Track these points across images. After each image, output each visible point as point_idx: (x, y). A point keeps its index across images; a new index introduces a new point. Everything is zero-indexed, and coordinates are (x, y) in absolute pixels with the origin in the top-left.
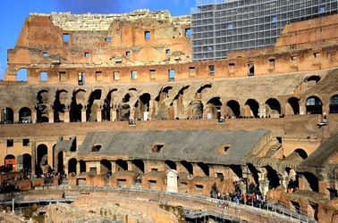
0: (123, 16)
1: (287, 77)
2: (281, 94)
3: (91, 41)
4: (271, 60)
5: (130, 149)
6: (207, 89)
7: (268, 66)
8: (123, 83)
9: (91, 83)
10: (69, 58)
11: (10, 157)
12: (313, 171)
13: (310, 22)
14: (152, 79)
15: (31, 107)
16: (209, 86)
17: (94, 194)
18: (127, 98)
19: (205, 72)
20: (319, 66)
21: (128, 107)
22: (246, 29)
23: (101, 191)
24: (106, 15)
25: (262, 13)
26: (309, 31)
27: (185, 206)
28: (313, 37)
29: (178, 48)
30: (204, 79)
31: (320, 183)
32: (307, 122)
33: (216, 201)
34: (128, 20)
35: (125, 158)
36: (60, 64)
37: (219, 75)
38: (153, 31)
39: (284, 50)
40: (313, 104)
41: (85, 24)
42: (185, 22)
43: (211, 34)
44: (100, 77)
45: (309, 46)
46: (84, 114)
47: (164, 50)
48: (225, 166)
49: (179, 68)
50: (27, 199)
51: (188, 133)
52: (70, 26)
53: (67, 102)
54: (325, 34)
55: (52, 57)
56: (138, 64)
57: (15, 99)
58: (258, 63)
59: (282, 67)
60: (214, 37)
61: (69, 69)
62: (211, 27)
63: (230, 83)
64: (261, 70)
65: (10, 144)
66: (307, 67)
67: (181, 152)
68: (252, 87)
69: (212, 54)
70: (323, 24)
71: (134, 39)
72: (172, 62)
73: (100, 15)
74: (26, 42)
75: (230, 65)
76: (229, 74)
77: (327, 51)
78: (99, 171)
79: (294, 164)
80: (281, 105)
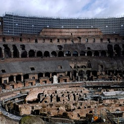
1: (52, 45)
7: (42, 41)
22: (26, 27)
26: (50, 32)
28: (52, 34)
58: (39, 39)
63: (32, 45)
66: (55, 42)
76: (28, 42)
77: (61, 39)
78: (8, 81)
79: (90, 69)
80: (57, 53)
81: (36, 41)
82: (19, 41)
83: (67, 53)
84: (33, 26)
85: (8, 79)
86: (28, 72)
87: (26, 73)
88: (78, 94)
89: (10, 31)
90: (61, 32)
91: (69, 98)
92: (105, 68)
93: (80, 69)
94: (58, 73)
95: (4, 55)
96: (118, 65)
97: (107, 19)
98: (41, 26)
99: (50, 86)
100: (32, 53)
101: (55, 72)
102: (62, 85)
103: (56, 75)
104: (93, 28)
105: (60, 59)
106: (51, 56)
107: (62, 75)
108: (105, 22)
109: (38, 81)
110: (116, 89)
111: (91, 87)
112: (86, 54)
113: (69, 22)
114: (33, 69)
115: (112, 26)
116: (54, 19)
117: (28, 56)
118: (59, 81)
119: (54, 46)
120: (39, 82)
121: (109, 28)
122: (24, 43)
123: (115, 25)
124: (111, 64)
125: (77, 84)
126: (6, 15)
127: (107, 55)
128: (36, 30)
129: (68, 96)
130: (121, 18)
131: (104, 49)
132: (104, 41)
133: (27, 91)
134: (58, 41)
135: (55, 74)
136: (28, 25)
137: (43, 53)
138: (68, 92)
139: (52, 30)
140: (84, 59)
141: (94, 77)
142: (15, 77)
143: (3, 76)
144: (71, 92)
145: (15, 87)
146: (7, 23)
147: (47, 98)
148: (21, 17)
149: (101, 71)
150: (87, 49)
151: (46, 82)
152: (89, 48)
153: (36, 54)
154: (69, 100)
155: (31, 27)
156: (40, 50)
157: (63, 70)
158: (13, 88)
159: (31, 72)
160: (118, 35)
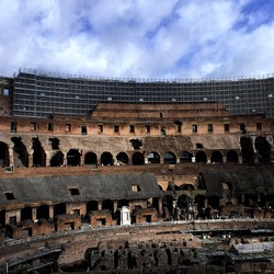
4: (99, 126)
7: (97, 130)
19: (45, 127)
30: (45, 133)
35: (50, 203)
42: (4, 82)
49: (22, 121)
58: (90, 126)
59: (108, 132)
60: (35, 100)
64: (92, 131)
66: (125, 132)
67: (99, 193)
75: (67, 124)
76: (66, 132)
77: (139, 126)
78: (18, 220)
79: (203, 192)
80: (130, 157)
81: (84, 131)
82: (47, 130)
83: (152, 156)
84: (77, 98)
85: (18, 214)
86: (65, 200)
87: (59, 200)
88: (176, 250)
89: (27, 108)
90: (138, 111)
91: (156, 259)
92: (238, 190)
93: (180, 193)
94: (132, 201)
95: (12, 160)
96: (265, 182)
97: (237, 83)
98: (95, 97)
99: (114, 231)
100: (74, 157)
101: (124, 200)
102: (141, 228)
103: (127, 205)
104: (206, 102)
105: (135, 170)
106: (116, 163)
107: (140, 207)
108: (233, 88)
109: (86, 219)
110: (263, 237)
111: (207, 233)
112: (194, 159)
113: (154, 89)
114: (75, 192)
115: (250, 96)
116: (122, 84)
117: (65, 162)
118: (133, 221)
119: (124, 142)
120: (89, 222)
121: (243, 101)
122: (56, 135)
123: (254, 96)
124: (251, 179)
125: (173, 225)
126: (21, 74)
127: (241, 161)
128: (83, 107)
129: (155, 253)
130: (266, 80)
131: (233, 147)
132: (232, 130)
133: (61, 241)
134: (132, 131)
135: (124, 203)
136: (66, 95)
137: (99, 157)
138: (154, 246)
139: (117, 106)
140: (189, 169)
141: (212, 211)
142: (34, 211)
143: (8, 208)
144: (160, 245)
145: (34, 232)
146: (23, 91)
147: (105, 260)
148: (52, 79)
149: (229, 197)
150: (195, 147)
151: (104, 221)
152: (199, 146)
153: (82, 159)
154: (157, 265)
155: (74, 101)
156: (92, 150)
157: (143, 194)
158: (30, 234)
159: (72, 198)
160: (263, 116)
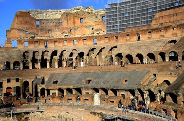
0: (68, 11)
1: (158, 41)
2: (155, 50)
3: (51, 25)
4: (149, 32)
5: (74, 82)
6: (115, 48)
7: (148, 35)
8: (69, 47)
9: (52, 47)
10: (39, 34)
11: (9, 88)
12: (174, 92)
13: (170, 11)
14: (85, 44)
15: (20, 61)
16: (116, 47)
17: (54, 107)
18: (71, 55)
19: (113, 39)
20: (176, 35)
21: (72, 59)
22: (135, 16)
23: (59, 105)
24: (59, 10)
25: (144, 7)
26: (170, 16)
27: (104, 113)
28: (172, 19)
29: (99, 27)
30: (113, 43)
31: (178, 98)
32: (170, 65)
33: (121, 109)
34: (71, 12)
35: (71, 87)
36: (34, 37)
37: (121, 41)
38: (85, 18)
39: (156, 26)
40: (173, 55)
41: (48, 15)
42: (102, 13)
43: (116, 19)
44: (57, 44)
45: (170, 24)
46: (48, 64)
47: (91, 28)
48: (125, 90)
49: (99, 38)
50: (18, 111)
51: (105, 73)
52: (40, 17)
53: (39, 57)
54: (179, 17)
55: (30, 33)
56: (77, 36)
57: (11, 57)
58: (142, 34)
59: (155, 36)
60: (118, 21)
61: (39, 40)
62: (116, 15)
63: (127, 45)
64: (144, 38)
65: (9, 81)
66: (169, 35)
67: (101, 83)
68: (139, 47)
69: (117, 30)
70: (177, 12)
71: (74, 22)
72: (95, 34)
73: (56, 10)
74: (16, 26)
75: (127, 35)
76: (127, 40)
77: (180, 26)
80: (156, 56)
83: (172, 55)
84: (151, 11)
86: (79, 86)
94: (119, 90)
107: (124, 95)
119: (159, 44)
120: (80, 100)
